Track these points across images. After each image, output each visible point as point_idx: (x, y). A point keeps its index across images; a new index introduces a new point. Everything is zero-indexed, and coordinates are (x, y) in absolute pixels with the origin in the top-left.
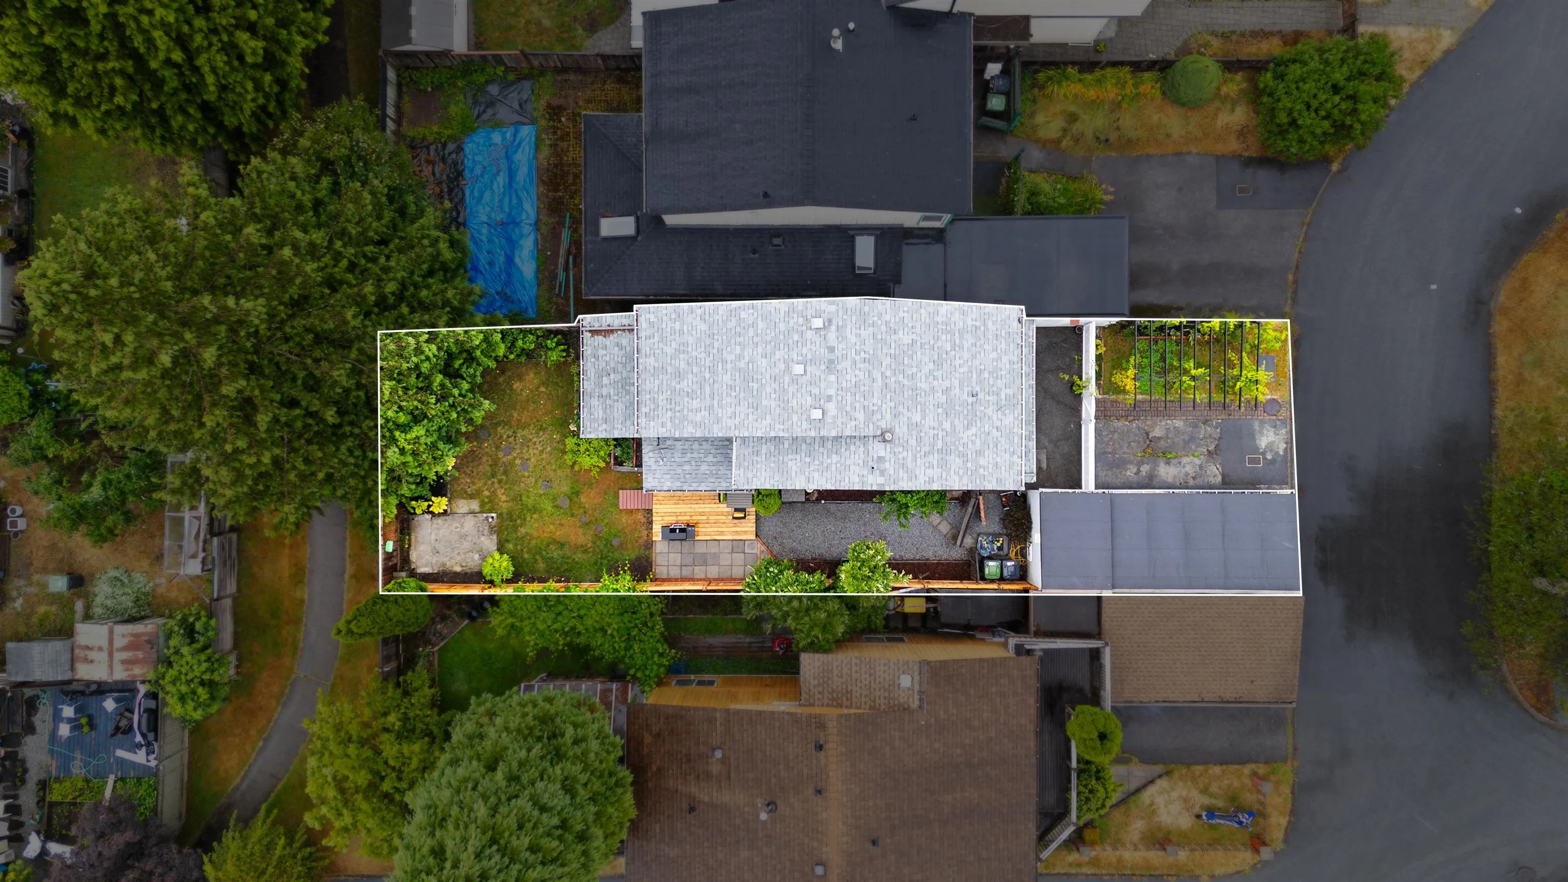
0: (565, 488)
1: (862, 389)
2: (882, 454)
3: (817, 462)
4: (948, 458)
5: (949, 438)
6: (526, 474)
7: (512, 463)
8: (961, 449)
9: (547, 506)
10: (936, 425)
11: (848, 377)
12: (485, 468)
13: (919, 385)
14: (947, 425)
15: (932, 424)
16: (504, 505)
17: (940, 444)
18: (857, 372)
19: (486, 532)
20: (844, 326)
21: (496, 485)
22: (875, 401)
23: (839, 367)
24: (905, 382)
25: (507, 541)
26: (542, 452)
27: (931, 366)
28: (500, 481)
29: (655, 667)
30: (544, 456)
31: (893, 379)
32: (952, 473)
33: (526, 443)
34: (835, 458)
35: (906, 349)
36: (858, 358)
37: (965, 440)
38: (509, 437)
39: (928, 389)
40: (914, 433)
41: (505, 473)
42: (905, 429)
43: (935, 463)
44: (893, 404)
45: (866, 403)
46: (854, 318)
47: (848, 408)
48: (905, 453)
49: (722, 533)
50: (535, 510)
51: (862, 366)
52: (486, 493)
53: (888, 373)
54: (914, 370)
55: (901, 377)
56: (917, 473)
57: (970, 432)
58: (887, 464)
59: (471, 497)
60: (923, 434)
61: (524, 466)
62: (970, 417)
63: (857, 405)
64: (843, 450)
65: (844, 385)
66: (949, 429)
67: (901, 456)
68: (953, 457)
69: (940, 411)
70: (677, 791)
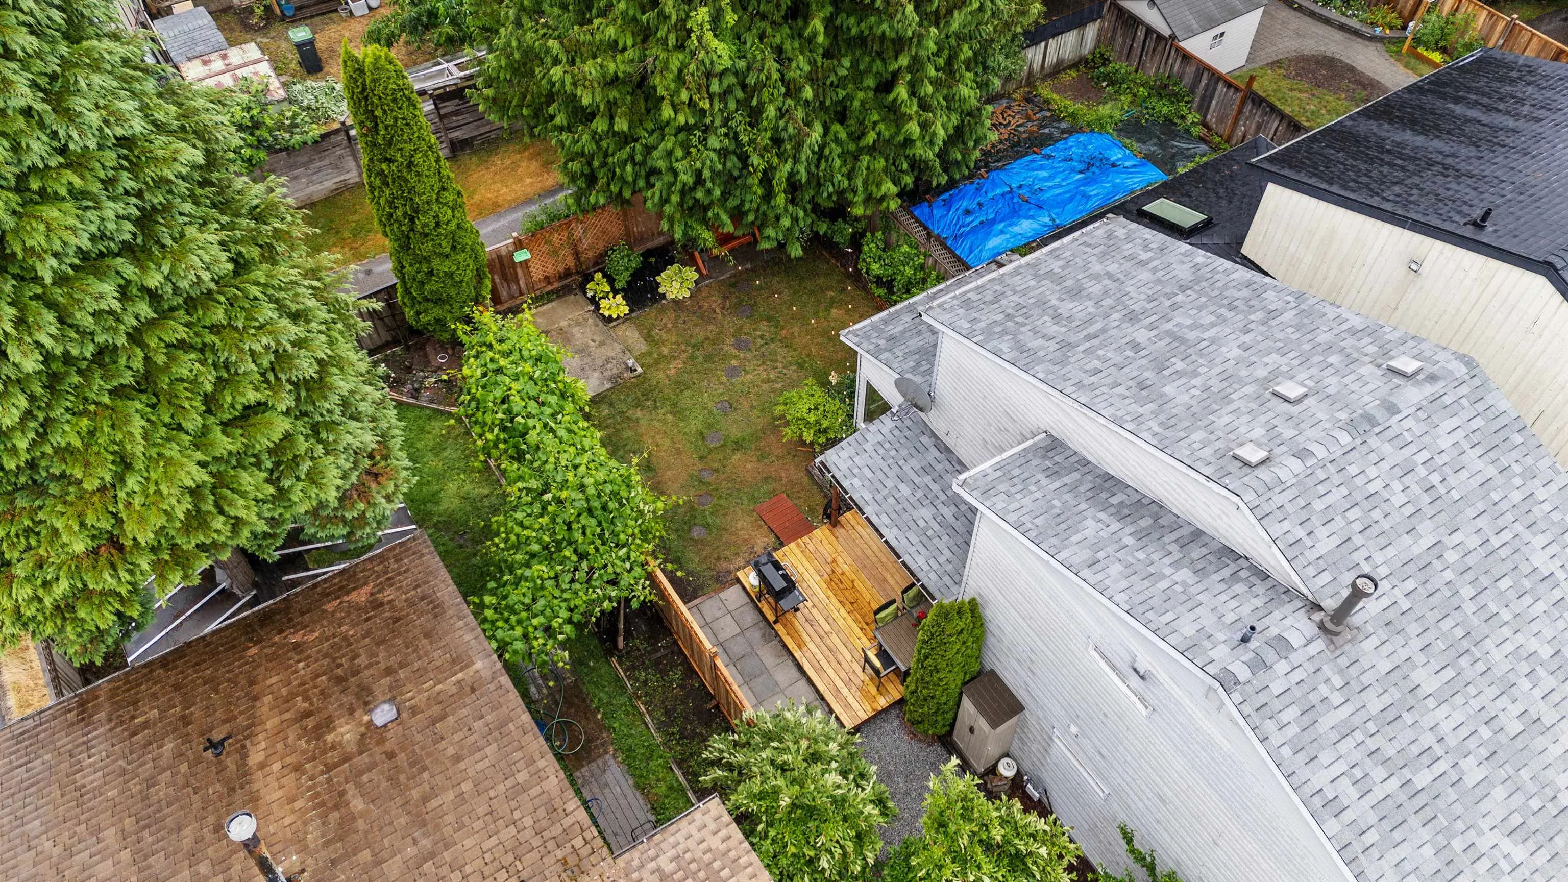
0: (735, 432)
1: (1376, 514)
2: (1296, 640)
3: (1141, 555)
4: (1414, 822)
5: (1452, 795)
6: (724, 379)
7: (726, 357)
8: (1458, 845)
9: (695, 424)
10: (1452, 741)
11: (1372, 472)
12: (699, 334)
13: (1489, 644)
14: (1473, 773)
15: (1446, 727)
16: (661, 375)
17: (1423, 779)
18: (1397, 486)
19: (608, 374)
20: (1451, 410)
21: (684, 356)
22: (1378, 558)
23: (1373, 442)
24: (1469, 608)
25: (611, 405)
26: (768, 381)
27: (1546, 652)
28: (692, 357)
29: (519, 631)
30: (766, 387)
31: (1449, 575)
32: (1393, 856)
33: (767, 359)
34: (1185, 574)
35: (1525, 568)
36: (1422, 471)
37: (1484, 845)
38: (762, 337)
39: (1498, 672)
40: (1394, 695)
41: (708, 358)
42: (1385, 666)
43: (1378, 793)
44: (1405, 605)
45: (1358, 540)
46: (1478, 423)
47: (1318, 505)
48: (1337, 699)
49: (820, 670)
50: (679, 413)
51: (1416, 489)
52: (665, 351)
53: (1451, 557)
54: (1506, 615)
55: (1467, 592)
56: (1325, 758)
57: (1507, 845)
58: (1282, 667)
59: (648, 338)
60: (1408, 718)
61: (733, 372)
62: (1534, 823)
63: (1339, 522)
64: (1216, 577)
65: (1353, 470)
66: (1470, 780)
67: (1324, 690)
68: (1425, 834)
69: (1485, 732)
70: (256, 698)
